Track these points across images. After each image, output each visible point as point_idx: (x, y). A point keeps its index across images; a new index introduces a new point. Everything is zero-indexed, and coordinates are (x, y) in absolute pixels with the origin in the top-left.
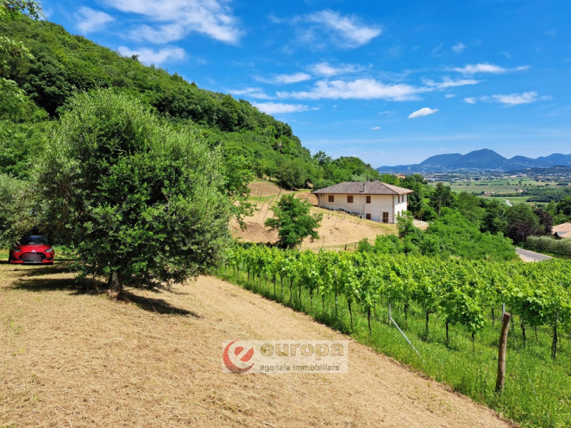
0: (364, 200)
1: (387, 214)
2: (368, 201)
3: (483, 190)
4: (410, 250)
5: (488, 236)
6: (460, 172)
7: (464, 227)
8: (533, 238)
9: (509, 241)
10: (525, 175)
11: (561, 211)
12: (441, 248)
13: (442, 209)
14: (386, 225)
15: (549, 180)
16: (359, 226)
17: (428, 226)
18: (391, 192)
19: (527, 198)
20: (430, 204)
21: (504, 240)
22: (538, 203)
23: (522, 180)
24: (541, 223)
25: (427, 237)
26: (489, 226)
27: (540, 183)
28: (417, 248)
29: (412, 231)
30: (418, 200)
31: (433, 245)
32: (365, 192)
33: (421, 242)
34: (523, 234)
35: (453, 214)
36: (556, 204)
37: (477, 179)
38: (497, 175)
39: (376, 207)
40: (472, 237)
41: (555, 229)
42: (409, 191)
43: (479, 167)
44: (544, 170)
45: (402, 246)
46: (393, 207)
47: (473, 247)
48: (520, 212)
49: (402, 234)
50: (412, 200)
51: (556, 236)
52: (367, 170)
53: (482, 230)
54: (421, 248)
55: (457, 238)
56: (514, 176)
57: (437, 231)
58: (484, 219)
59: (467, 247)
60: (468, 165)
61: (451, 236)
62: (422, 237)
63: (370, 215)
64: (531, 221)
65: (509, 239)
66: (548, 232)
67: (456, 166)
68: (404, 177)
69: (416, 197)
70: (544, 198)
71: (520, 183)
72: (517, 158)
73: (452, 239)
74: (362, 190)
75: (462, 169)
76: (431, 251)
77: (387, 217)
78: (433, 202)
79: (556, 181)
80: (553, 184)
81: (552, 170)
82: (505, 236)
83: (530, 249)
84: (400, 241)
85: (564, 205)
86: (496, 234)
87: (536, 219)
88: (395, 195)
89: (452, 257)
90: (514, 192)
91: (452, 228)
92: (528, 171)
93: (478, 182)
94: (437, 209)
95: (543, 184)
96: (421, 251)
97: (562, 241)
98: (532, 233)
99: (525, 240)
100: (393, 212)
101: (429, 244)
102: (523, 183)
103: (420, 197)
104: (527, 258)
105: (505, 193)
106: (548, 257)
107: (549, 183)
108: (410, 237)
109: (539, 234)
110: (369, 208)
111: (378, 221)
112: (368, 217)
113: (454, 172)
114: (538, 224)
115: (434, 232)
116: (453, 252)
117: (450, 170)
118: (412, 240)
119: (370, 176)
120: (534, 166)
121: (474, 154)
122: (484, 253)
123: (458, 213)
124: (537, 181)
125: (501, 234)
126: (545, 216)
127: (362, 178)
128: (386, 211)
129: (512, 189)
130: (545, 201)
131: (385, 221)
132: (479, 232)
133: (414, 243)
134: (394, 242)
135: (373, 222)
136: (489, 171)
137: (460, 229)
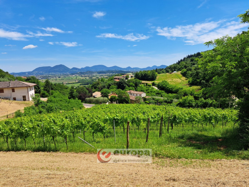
0: (11, 91)
1: (25, 96)
2: (13, 91)
3: (63, 82)
4: (42, 112)
5: (72, 100)
6: (52, 74)
7: (62, 98)
8: (87, 99)
9: (80, 101)
10: (78, 75)
11: (93, 88)
12: (56, 108)
13: (51, 91)
14: (25, 102)
15: (86, 76)
16: (11, 104)
17: (47, 99)
18: (26, 86)
19: (80, 84)
20: (44, 89)
21: (78, 101)
22: (84, 86)
23: (77, 77)
24: (89, 93)
25: (49, 104)
26: (72, 96)
27: (83, 78)
28: (45, 110)
29: (41, 103)
30: (39, 88)
31: (52, 108)
32: (11, 87)
33: (46, 107)
34: (84, 98)
35: (56, 93)
36: (91, 85)
37: (59, 77)
38: (67, 75)
39: (19, 93)
40: (66, 102)
41: (94, 94)
42: (35, 84)
43: (59, 72)
44: (84, 73)
45: (38, 111)
46: (28, 93)
47: (68, 106)
48: (82, 89)
49: (37, 105)
50: (36, 89)
51: (94, 97)
52: (7, 75)
53: (69, 98)
54: (47, 110)
55: (60, 102)
56: (74, 76)
57: (52, 101)
58: (69, 94)
59: (66, 106)
60: (55, 71)
61: (58, 102)
62: (46, 105)
63: (15, 98)
64: (86, 92)
65: (80, 100)
66: (91, 96)
67: (49, 72)
68: (26, 78)
69: (38, 87)
70: (86, 83)
71: (76, 78)
72: (74, 68)
73: (59, 104)
74: (9, 85)
75: (53, 73)
76: (51, 110)
77: (25, 98)
78: (45, 89)
79: (88, 77)
80: (88, 78)
81: (87, 73)
82: (79, 99)
83: (87, 103)
84: (36, 108)
85: (94, 86)
86: (75, 99)
87: (87, 91)
88: (28, 87)
89: (61, 111)
90: (74, 82)
91: (57, 99)
92: (79, 73)
93: (60, 79)
94: (48, 92)
95: (84, 78)
96: (47, 111)
97: (97, 98)
98: (87, 97)
99: (85, 100)
100: (28, 95)
101: (50, 107)
102: (77, 78)
103: (40, 87)
104: (87, 106)
105: (71, 82)
106: (94, 105)
107: (86, 78)
108: (40, 106)
109: (89, 97)
110: (14, 95)
111: (21, 100)
112: (15, 99)
113: (49, 75)
114: (88, 93)
115: (50, 102)
116: (61, 109)
117: (47, 74)
118: (42, 107)
119: (10, 78)
120: (80, 71)
121: (56, 67)
122: (72, 107)
123: (58, 92)
124: (82, 77)
125: (77, 99)
126: (90, 90)
127: (5, 79)
128: (24, 95)
129: (74, 80)
130: (86, 85)
131: (25, 99)
132: (68, 99)
133: (43, 108)
134: (34, 109)
135: (18, 102)
136: (64, 74)
137: (61, 99)
